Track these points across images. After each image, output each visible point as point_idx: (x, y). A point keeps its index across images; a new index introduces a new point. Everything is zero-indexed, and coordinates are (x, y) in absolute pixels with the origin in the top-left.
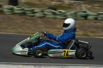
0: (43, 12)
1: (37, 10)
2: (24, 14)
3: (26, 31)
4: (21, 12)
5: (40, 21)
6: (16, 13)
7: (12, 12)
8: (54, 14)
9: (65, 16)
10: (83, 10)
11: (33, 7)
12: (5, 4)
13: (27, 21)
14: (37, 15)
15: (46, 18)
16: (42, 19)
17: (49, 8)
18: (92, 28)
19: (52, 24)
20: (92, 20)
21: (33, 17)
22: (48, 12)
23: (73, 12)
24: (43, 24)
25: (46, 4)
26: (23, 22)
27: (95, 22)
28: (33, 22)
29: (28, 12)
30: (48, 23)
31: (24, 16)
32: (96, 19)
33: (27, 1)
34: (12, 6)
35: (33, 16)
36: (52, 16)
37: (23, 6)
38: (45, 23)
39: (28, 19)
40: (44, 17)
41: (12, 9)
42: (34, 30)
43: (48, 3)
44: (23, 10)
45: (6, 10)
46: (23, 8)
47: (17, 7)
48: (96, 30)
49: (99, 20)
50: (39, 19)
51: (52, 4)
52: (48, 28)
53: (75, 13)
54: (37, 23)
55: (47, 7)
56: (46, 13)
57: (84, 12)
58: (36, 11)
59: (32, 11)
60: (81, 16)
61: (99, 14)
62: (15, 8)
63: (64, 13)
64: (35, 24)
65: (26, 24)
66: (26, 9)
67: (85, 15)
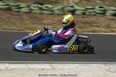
0: (29, 7)
4: (6, 7)
5: (25, 17)
8: (41, 9)
9: (52, 11)
10: (71, 5)
13: (12, 17)
18: (80, 23)
19: (38, 20)
20: (80, 15)
21: (18, 13)
23: (60, 7)
24: (30, 20)
26: (8, 18)
27: (83, 17)
30: (35, 19)
31: (9, 12)
32: (84, 14)
36: (38, 11)
38: (32, 18)
39: (13, 15)
40: (30, 12)
46: (8, 3)
47: (2, 2)
48: (84, 25)
49: (87, 15)
53: (62, 8)
55: (33, 2)
57: (72, 7)
58: (21, 6)
60: (68, 11)
61: (86, 8)
63: (51, 8)
65: (11, 20)
67: (72, 10)
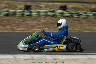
1: (81, 12)
2: (72, 16)
3: (74, 29)
6: (65, 15)
7: (63, 15)
11: (78, 11)
12: (57, 10)
14: (82, 16)
15: (89, 18)
16: (86, 19)
17: (91, 11)
22: (90, 14)
25: (88, 8)
28: (79, 22)
29: (75, 15)
33: (73, 6)
34: (62, 11)
35: (78, 18)
37: (71, 10)
41: (62, 13)
42: (80, 28)
43: (89, 7)
44: (70, 13)
45: (58, 14)
50: (84, 20)
51: (93, 8)
52: (91, 26)
54: (82, 22)
56: (88, 14)
59: (78, 13)
62: (65, 12)
64: (81, 24)
66: (73, 12)
